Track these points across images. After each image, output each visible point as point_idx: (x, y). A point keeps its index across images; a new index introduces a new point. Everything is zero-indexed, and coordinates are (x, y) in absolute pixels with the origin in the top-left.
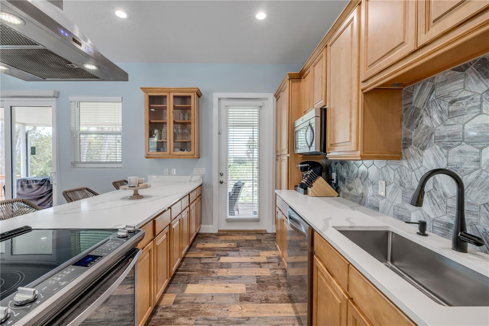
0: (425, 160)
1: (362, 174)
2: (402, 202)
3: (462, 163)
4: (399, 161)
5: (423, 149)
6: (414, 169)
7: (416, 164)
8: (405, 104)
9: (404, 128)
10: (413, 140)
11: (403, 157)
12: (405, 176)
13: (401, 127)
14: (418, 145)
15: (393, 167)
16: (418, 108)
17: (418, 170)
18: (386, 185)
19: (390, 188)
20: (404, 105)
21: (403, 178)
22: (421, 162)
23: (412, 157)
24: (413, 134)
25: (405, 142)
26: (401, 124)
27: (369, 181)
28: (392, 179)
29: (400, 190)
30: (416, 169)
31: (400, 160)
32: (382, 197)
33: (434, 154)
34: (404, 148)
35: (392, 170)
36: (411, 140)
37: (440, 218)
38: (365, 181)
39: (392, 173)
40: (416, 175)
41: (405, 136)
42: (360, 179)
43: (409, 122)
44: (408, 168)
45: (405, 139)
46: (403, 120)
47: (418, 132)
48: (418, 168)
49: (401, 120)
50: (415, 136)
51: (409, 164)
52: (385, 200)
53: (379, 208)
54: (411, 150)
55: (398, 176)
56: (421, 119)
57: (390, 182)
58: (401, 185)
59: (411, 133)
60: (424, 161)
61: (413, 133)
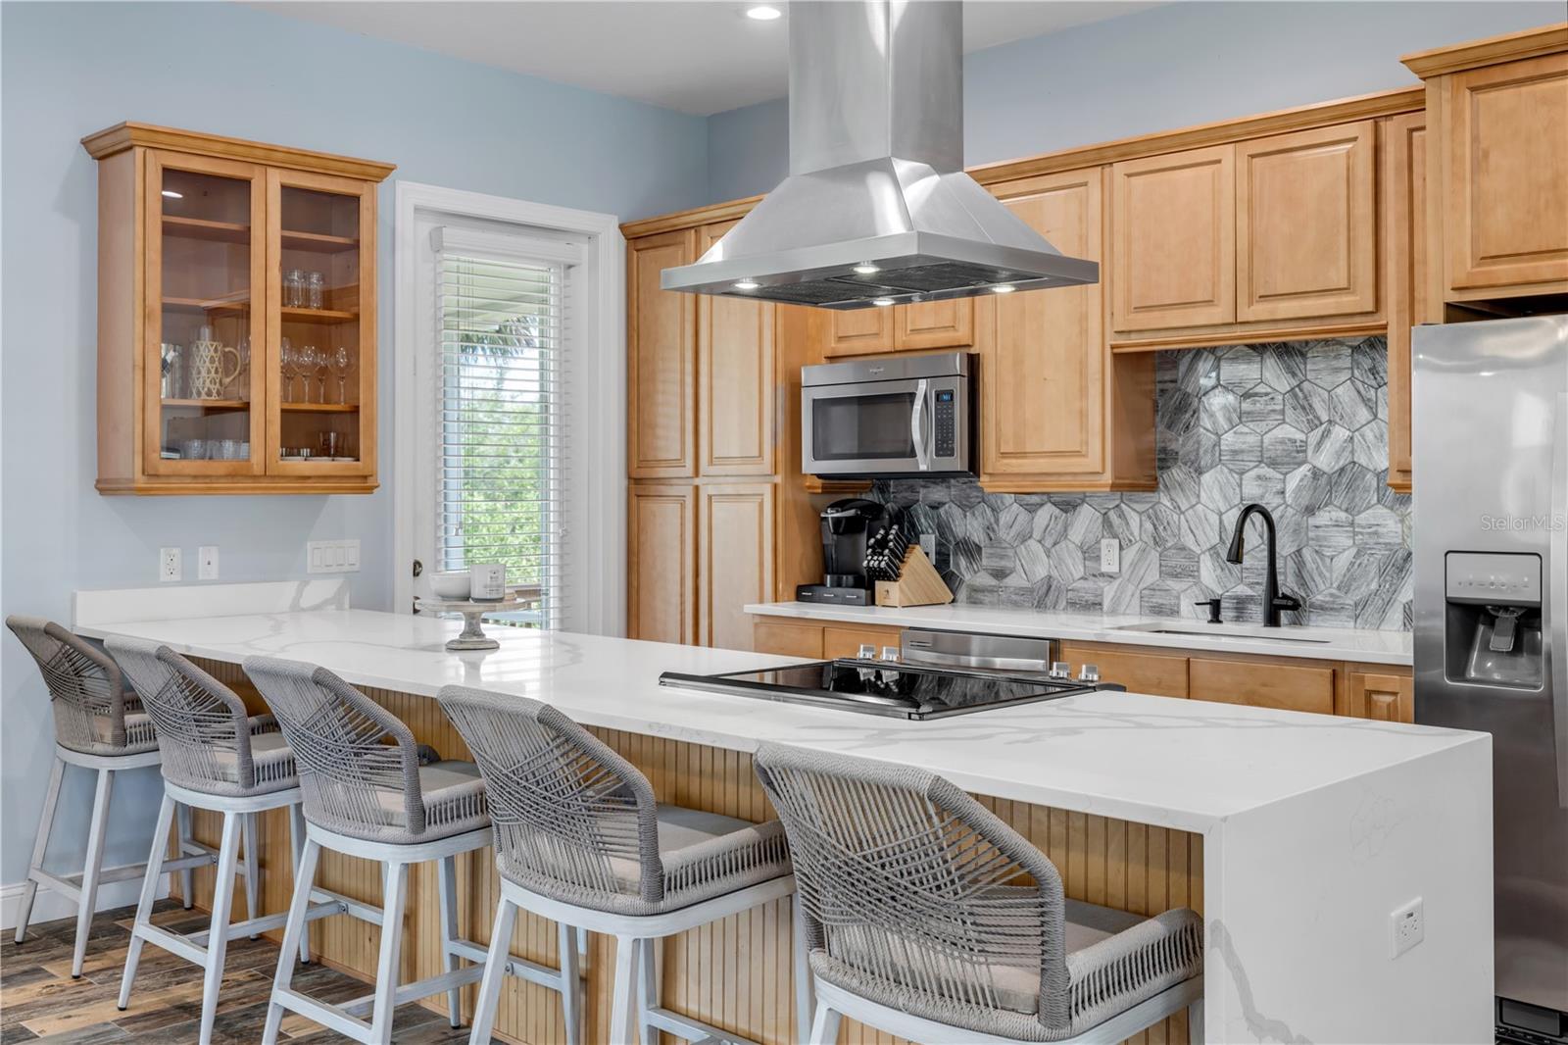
0: (1205, 490)
1: (1046, 528)
2: (1160, 577)
3: (1262, 497)
4: (1152, 495)
5: (1200, 472)
6: (1183, 509)
7: (1188, 499)
8: (1161, 379)
9: (1161, 428)
10: (1180, 453)
11: (1161, 486)
12: (1166, 524)
13: (1154, 425)
14: (1189, 464)
15: (1139, 507)
16: (1189, 395)
17: (1191, 511)
18: (1121, 548)
19: (1131, 554)
20: (1160, 382)
21: (1161, 528)
22: (1198, 496)
23: (1179, 485)
24: (1181, 442)
25: (1163, 456)
26: (1154, 419)
27: (1071, 546)
28: (1136, 533)
29: (1154, 556)
30: (1187, 510)
31: (1153, 492)
32: (1111, 577)
33: (1219, 482)
34: (1161, 468)
35: (1136, 514)
36: (1177, 453)
37: (1234, 590)
38: (1057, 547)
39: (1134, 519)
40: (1187, 521)
41: (1163, 445)
42: (1040, 542)
43: (1170, 417)
44: (1172, 507)
45: (1164, 450)
46: (1158, 411)
47: (1188, 439)
48: (1192, 507)
49: (1156, 411)
50: (1183, 445)
51: (1172, 499)
52: (1118, 582)
53: (1100, 604)
54: (1177, 473)
55: (1148, 526)
56: (1196, 416)
57: (1130, 541)
58: (1156, 543)
59: (1177, 440)
60: (1203, 494)
61: (1181, 439)
